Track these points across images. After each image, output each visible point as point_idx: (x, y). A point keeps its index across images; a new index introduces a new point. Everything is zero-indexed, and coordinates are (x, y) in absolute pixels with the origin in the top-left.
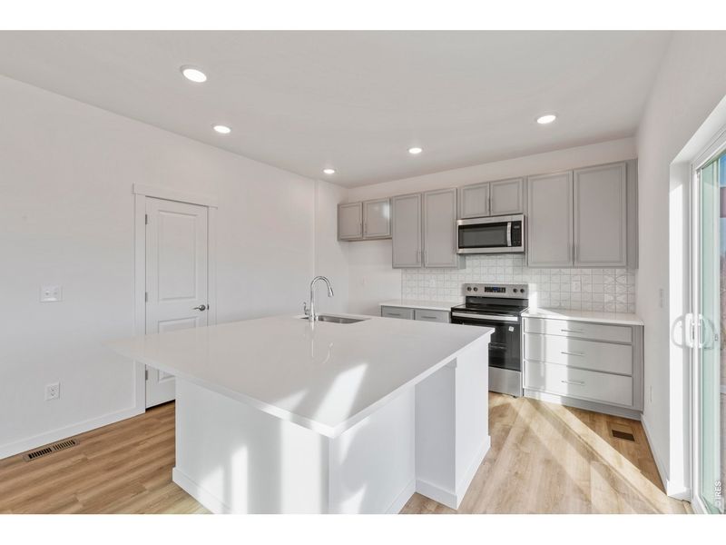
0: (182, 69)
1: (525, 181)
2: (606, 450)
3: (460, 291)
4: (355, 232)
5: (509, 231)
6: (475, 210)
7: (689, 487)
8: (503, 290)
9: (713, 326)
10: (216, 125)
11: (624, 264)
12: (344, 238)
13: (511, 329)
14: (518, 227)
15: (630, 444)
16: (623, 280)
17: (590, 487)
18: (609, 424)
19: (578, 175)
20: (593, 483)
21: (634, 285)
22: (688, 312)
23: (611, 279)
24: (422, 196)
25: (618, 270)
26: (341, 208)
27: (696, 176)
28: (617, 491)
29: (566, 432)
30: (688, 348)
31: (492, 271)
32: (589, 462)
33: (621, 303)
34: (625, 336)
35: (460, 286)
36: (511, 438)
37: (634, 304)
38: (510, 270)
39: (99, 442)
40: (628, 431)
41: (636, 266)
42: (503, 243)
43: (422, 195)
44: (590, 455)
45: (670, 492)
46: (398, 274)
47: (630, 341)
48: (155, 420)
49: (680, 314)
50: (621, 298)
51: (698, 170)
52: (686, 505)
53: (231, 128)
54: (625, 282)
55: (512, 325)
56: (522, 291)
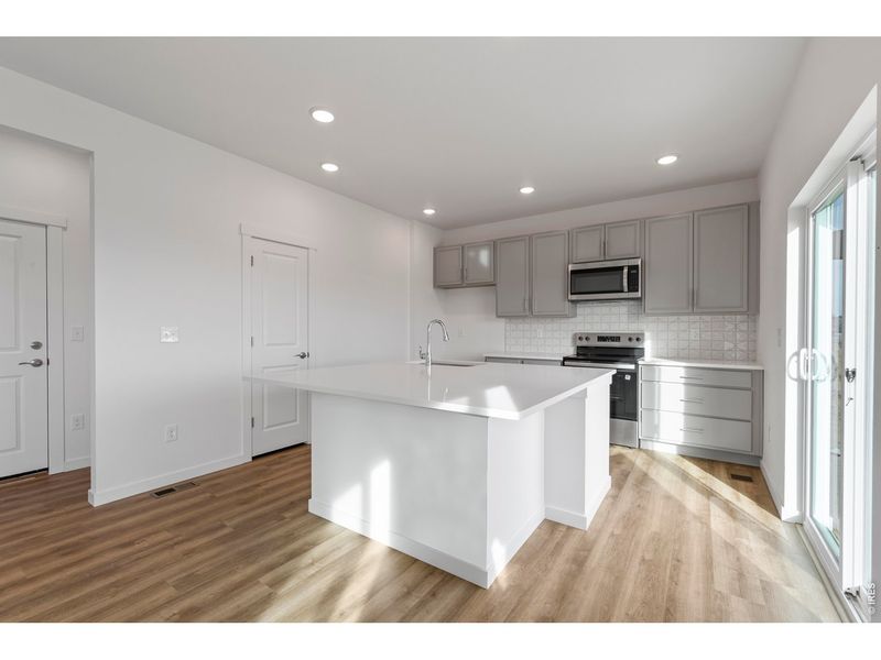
0: (311, 111)
1: (643, 223)
2: (724, 489)
3: (570, 341)
4: (454, 278)
5: (625, 276)
6: (588, 254)
7: (801, 510)
8: (617, 339)
9: (825, 359)
10: (325, 163)
11: (745, 309)
12: (442, 285)
13: (628, 378)
14: (635, 271)
15: (749, 484)
16: (744, 327)
17: (709, 515)
18: (727, 469)
19: (699, 219)
20: (712, 513)
21: (755, 331)
22: (803, 347)
23: (731, 326)
24: (530, 239)
25: (738, 317)
26: (438, 252)
27: (811, 219)
28: (734, 518)
29: (685, 477)
30: (803, 381)
31: (605, 319)
32: (708, 498)
33: (742, 351)
34: (745, 381)
35: (570, 336)
36: (631, 480)
37: (755, 351)
38: (624, 318)
39: (219, 484)
40: (747, 474)
41: (758, 311)
42: (619, 289)
43: (530, 237)
44: (709, 493)
45: (783, 518)
46: (501, 323)
47: (749, 386)
48: (265, 467)
49: (796, 349)
50: (742, 346)
51: (814, 214)
52: (798, 526)
53: (338, 165)
54: (745, 328)
55: (629, 374)
56: (638, 339)
